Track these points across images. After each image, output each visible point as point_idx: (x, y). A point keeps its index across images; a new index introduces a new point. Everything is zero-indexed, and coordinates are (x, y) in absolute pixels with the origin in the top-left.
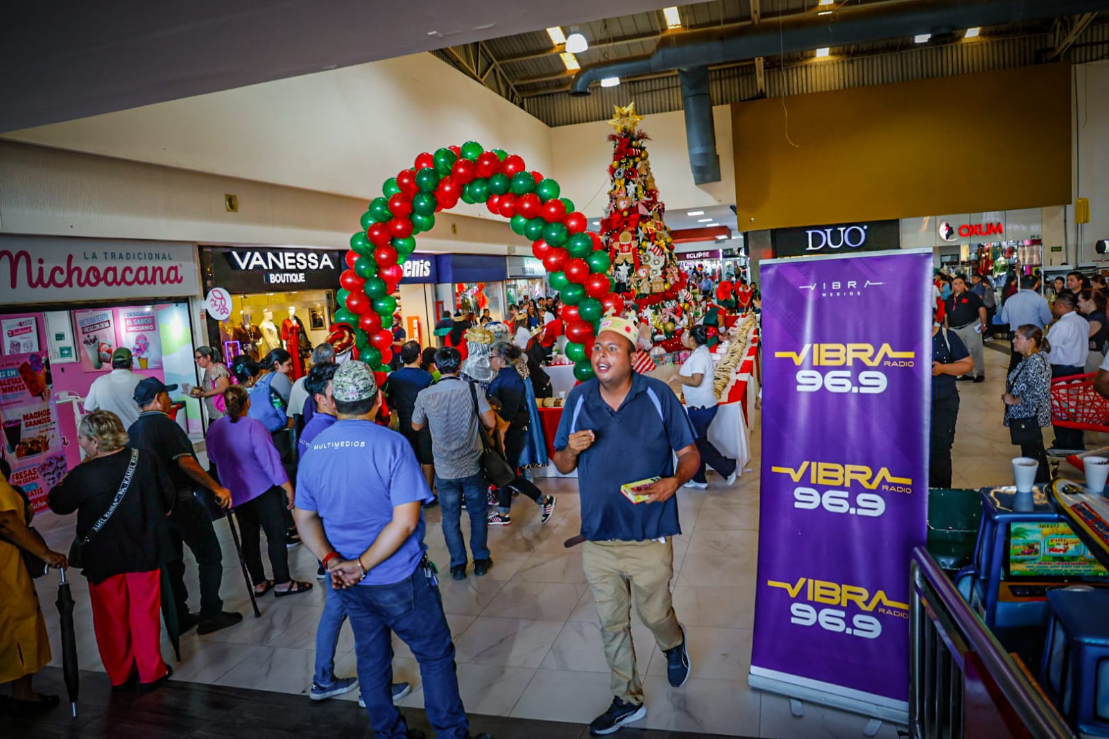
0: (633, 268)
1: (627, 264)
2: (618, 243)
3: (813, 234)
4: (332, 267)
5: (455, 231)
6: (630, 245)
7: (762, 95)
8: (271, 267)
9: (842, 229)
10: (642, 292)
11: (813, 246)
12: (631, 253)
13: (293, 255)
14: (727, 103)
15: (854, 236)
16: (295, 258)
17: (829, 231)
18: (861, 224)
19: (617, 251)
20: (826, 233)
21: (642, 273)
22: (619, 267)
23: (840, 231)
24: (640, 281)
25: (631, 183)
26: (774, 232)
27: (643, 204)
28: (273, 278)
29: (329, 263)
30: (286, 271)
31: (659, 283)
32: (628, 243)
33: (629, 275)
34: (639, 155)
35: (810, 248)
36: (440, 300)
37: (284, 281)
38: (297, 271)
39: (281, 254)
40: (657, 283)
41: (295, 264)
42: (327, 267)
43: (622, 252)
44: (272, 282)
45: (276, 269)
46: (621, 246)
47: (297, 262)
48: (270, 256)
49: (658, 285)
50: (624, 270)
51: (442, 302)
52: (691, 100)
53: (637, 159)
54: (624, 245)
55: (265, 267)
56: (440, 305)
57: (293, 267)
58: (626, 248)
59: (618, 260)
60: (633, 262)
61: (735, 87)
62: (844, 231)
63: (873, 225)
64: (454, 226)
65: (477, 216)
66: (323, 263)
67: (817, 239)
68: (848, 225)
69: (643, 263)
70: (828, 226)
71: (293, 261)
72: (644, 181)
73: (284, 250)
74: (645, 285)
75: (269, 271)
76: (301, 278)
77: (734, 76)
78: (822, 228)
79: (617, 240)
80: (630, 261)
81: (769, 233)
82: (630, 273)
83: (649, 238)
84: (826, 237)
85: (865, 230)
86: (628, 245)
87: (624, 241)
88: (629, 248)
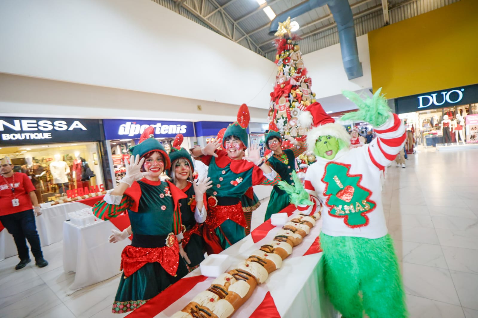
0: (286, 120)
1: (283, 118)
2: (278, 106)
3: (423, 98)
4: (84, 128)
5: (200, 109)
6: (284, 106)
7: (387, 24)
8: (2, 129)
9: (444, 93)
11: (423, 105)
12: (285, 111)
13: (35, 121)
14: (366, 33)
15: (454, 96)
16: (37, 123)
17: (434, 95)
18: (459, 89)
19: (278, 110)
20: (432, 97)
21: (292, 123)
22: (279, 121)
23: (443, 95)
24: (291, 128)
25: (286, 66)
26: (397, 100)
27: (294, 78)
28: (6, 137)
29: (81, 126)
30: (24, 132)
32: (283, 104)
33: (284, 125)
34: (293, 49)
35: (421, 106)
38: (39, 131)
39: (17, 122)
41: (37, 127)
42: (78, 129)
43: (281, 110)
44: (6, 139)
45: (10, 131)
46: (280, 107)
47: (38, 126)
48: (1, 122)
50: (281, 122)
52: (342, 32)
53: (291, 51)
54: (281, 106)
57: (36, 129)
58: (282, 108)
59: (278, 116)
61: (371, 24)
63: (469, 88)
64: (199, 106)
65: (213, 101)
66: (73, 126)
67: (426, 101)
68: (448, 90)
69: (293, 116)
70: (434, 92)
71: (36, 125)
72: (295, 64)
73: (20, 119)
74: (294, 131)
75: (2, 132)
76: (47, 136)
77: (370, 18)
78: (430, 94)
79: (277, 103)
80: (285, 116)
81: (393, 101)
82: (285, 123)
83: (298, 100)
84: (433, 99)
85: (462, 92)
86: (283, 106)
87: (282, 103)
88: (284, 108)
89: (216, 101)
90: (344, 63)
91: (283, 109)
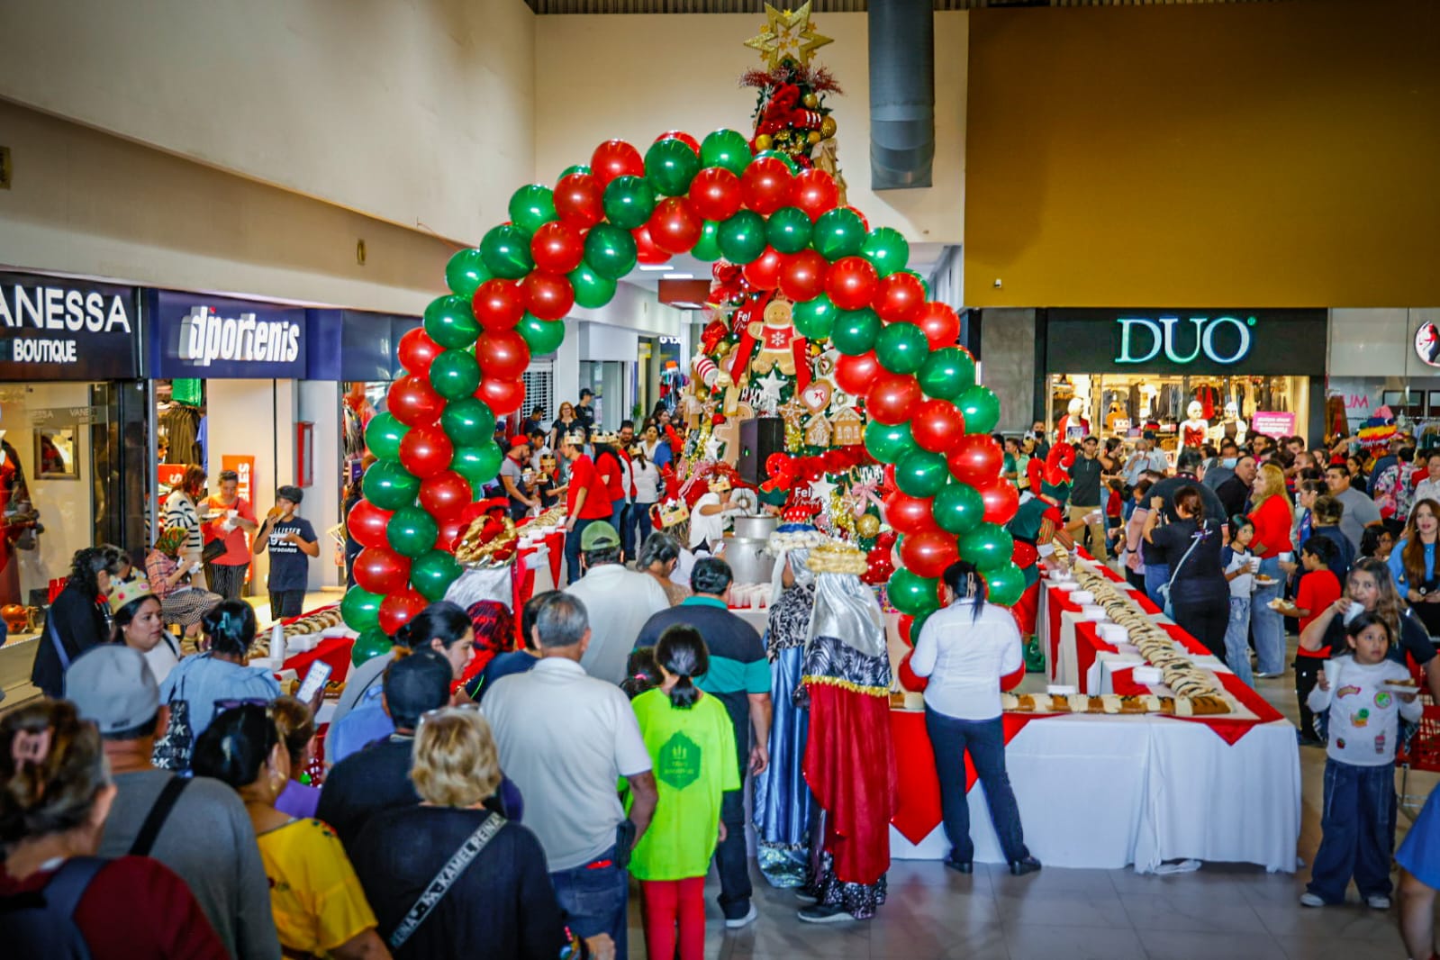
0: (791, 385)
1: (779, 373)
2: (760, 326)
3: (1134, 327)
4: (127, 326)
5: (362, 258)
6: (788, 332)
8: (19, 323)
9: (1199, 322)
10: (812, 442)
12: (789, 351)
13: (59, 294)
15: (1227, 339)
16: (63, 302)
17: (1169, 323)
18: (1243, 314)
19: (758, 342)
20: (1162, 326)
21: (812, 397)
22: (762, 381)
23: (1194, 326)
24: (808, 416)
26: (1044, 317)
28: (23, 351)
29: (122, 318)
30: (46, 334)
31: (851, 424)
32: (784, 326)
33: (782, 402)
35: (1125, 358)
36: (306, 419)
37: (38, 359)
38: (64, 334)
39: (40, 291)
40: (845, 424)
41: (62, 317)
42: (118, 327)
43: (770, 345)
44: (17, 359)
45: (29, 330)
46: (768, 332)
47: (66, 311)
48: (20, 294)
49: (848, 429)
50: (771, 386)
51: (310, 426)
53: (813, 136)
54: (774, 331)
55: (10, 323)
56: (307, 432)
57: (58, 325)
58: (778, 339)
59: (756, 365)
60: (793, 372)
62: (1204, 326)
63: (1265, 317)
64: (361, 245)
65: (413, 225)
66: (113, 318)
68: (1211, 313)
69: (818, 376)
70: (1169, 312)
71: (60, 309)
74: (820, 426)
75: (16, 332)
76: (65, 353)
78: (1155, 314)
79: (758, 317)
80: (788, 367)
81: (1032, 315)
82: (785, 393)
84: (1164, 334)
85: (1249, 327)
86: (782, 331)
87: (777, 321)
88: (786, 339)
89: (421, 229)
90: (876, 126)
91: (782, 342)
